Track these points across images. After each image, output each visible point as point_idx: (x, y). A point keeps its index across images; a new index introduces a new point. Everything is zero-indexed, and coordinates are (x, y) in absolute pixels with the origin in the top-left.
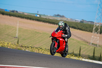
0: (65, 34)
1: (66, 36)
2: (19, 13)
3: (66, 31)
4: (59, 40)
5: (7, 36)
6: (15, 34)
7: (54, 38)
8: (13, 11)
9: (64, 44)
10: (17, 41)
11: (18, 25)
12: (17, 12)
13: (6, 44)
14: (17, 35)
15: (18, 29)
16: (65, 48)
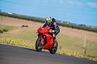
0: (53, 29)
1: (53, 31)
2: (87, 27)
3: (54, 26)
4: (46, 36)
5: (75, 47)
6: (83, 45)
7: (40, 34)
8: (81, 25)
9: (52, 40)
10: (84, 51)
11: (85, 37)
12: (85, 25)
13: (75, 54)
14: (84, 46)
15: (85, 41)
16: (53, 44)
